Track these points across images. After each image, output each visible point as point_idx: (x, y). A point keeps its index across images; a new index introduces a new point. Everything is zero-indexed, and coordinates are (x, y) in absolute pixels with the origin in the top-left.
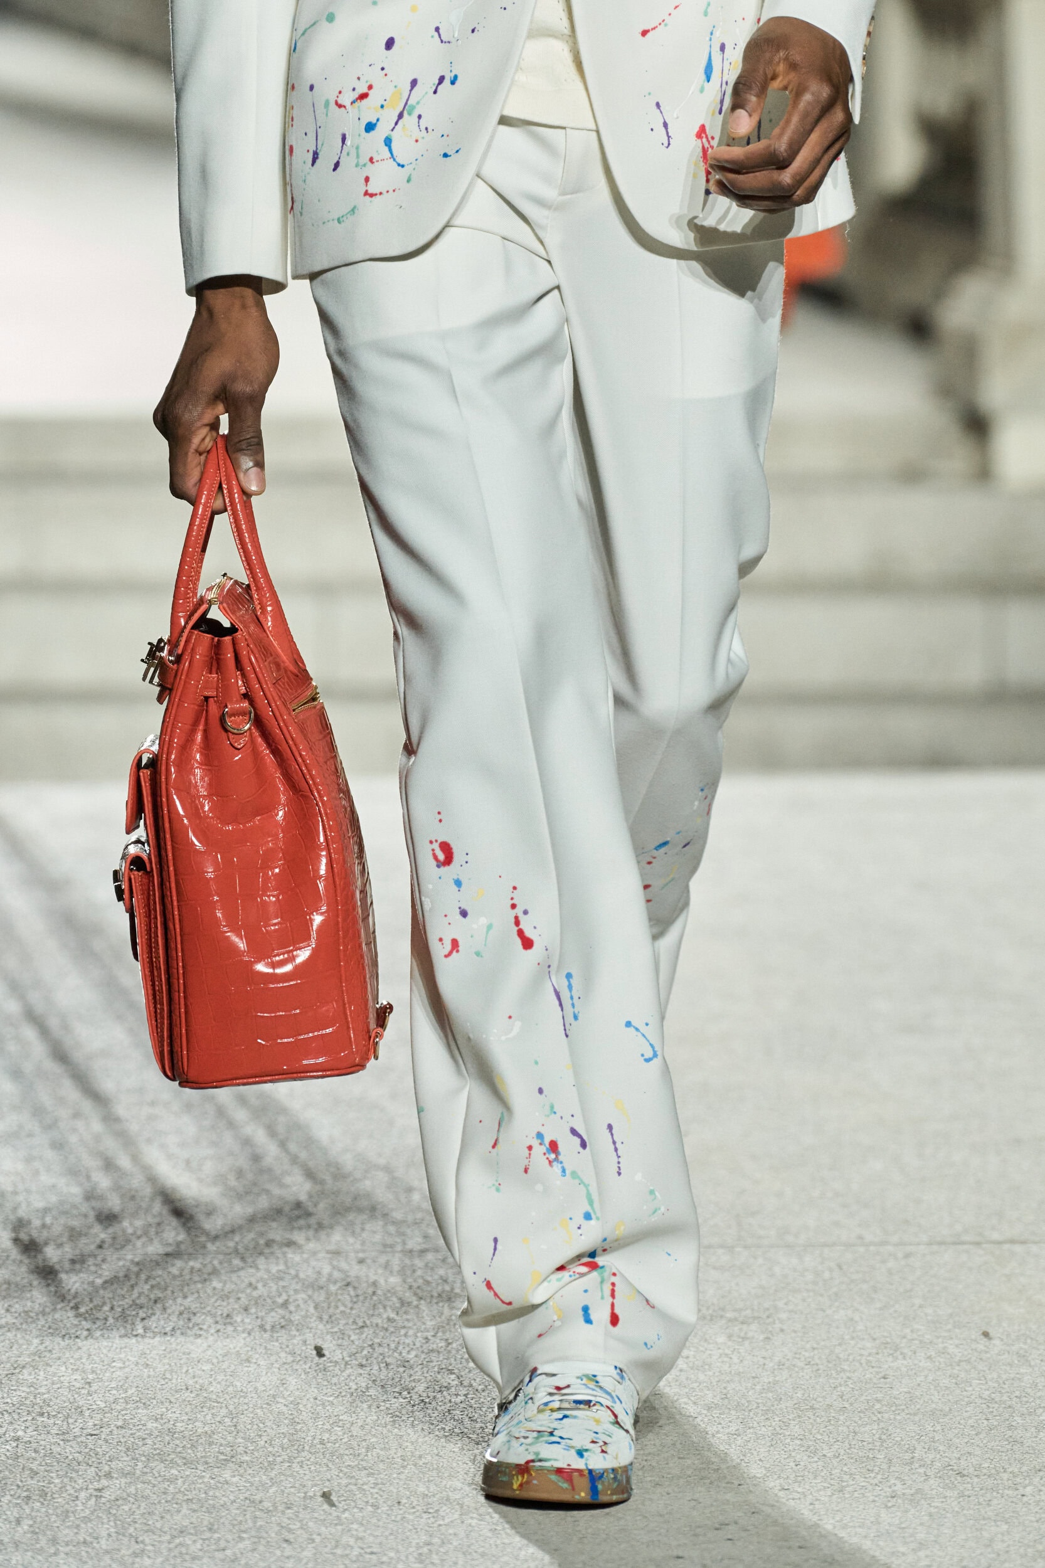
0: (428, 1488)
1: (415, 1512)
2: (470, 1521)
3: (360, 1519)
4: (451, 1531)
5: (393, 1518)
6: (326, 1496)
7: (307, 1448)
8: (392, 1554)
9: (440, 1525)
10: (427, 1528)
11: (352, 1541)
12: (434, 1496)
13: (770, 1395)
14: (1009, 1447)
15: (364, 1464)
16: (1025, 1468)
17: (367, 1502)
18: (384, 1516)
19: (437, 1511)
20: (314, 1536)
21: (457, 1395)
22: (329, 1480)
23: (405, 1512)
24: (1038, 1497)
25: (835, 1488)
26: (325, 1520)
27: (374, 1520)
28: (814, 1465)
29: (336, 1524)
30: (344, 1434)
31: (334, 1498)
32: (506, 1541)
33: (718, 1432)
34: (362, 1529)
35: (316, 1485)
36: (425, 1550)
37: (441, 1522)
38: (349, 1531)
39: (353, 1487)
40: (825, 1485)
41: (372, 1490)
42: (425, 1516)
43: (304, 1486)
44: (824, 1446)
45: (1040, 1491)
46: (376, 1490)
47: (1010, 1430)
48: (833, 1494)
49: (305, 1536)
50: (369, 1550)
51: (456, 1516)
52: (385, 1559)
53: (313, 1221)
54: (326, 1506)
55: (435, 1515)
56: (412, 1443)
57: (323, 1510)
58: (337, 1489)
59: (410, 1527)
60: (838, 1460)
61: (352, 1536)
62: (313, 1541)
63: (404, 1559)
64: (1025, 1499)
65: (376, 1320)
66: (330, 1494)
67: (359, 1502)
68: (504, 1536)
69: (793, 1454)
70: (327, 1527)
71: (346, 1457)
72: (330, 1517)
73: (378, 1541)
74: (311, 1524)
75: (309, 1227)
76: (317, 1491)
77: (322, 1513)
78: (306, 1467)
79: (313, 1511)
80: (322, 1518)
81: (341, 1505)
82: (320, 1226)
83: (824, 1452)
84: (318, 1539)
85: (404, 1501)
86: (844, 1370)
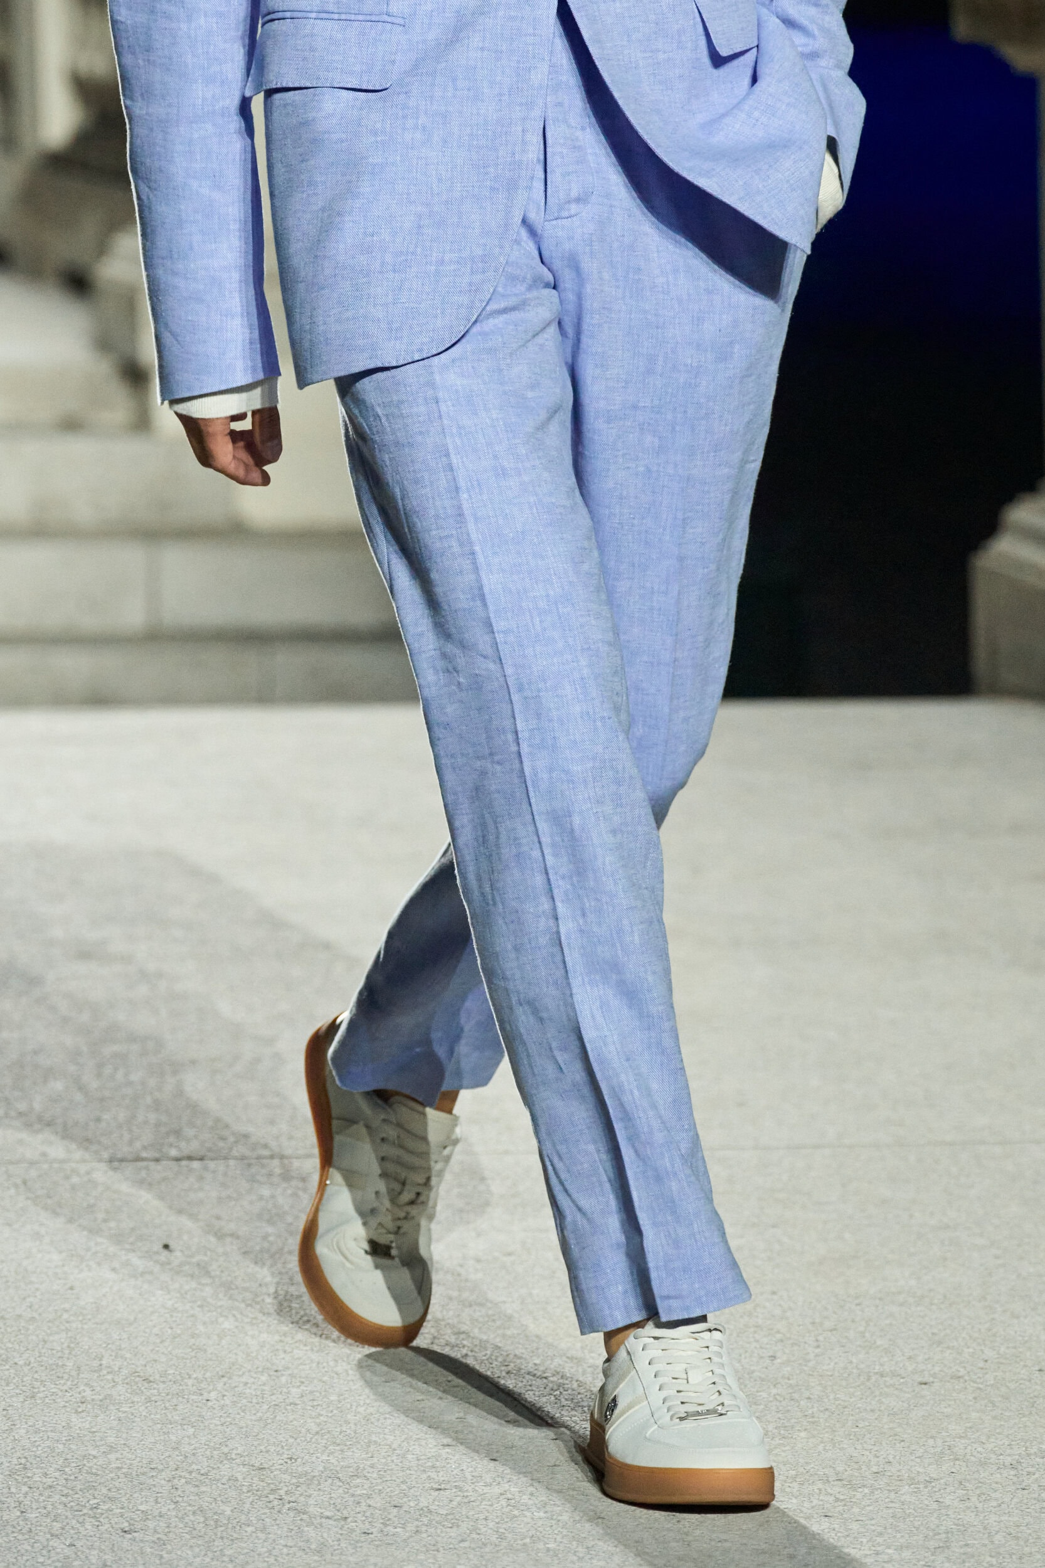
14: (193, 1354)
16: (208, 1375)
28: (6, 1373)
40: (18, 1391)
45: (224, 1396)
47: (193, 1338)
48: (25, 1400)
60: (29, 1367)
64: (210, 1404)
83: (16, 1360)
86: (31, 1282)
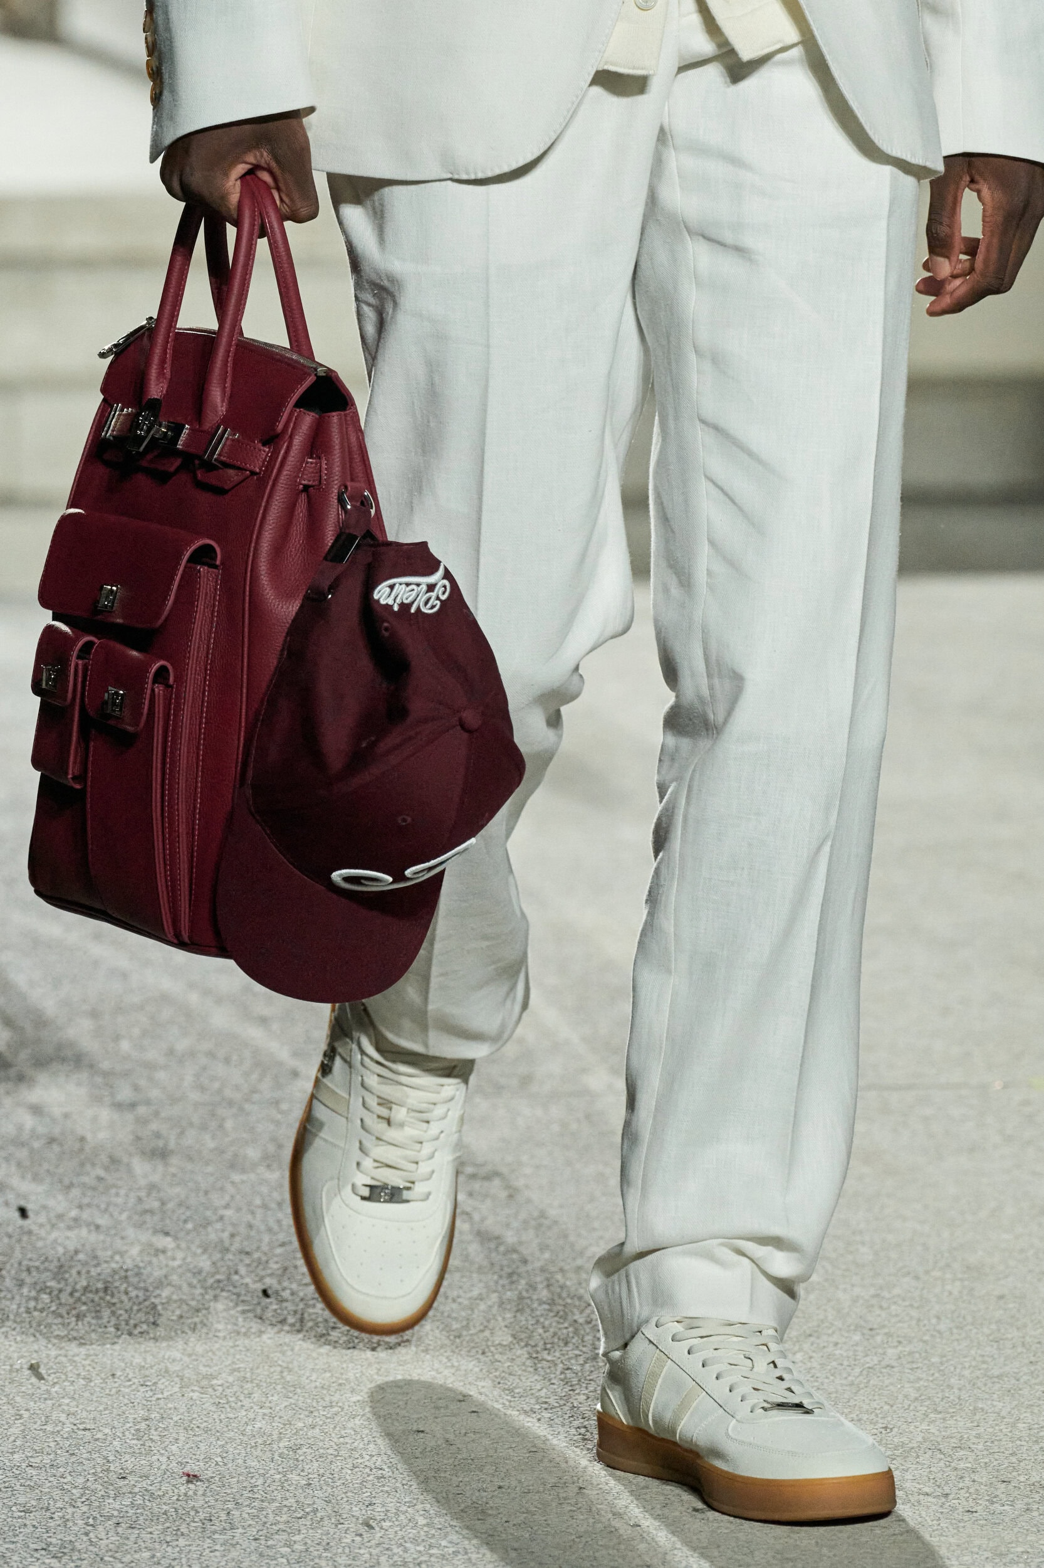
0: (145, 1359)
1: (130, 1386)
2: (191, 1394)
3: (72, 1393)
4: (170, 1405)
5: (107, 1391)
6: (34, 1368)
7: (12, 1317)
8: (107, 1431)
9: (158, 1399)
10: (145, 1402)
11: (63, 1417)
12: (151, 1367)
13: (515, 1256)
15: (74, 1334)
17: (79, 1375)
18: (98, 1389)
19: (155, 1383)
20: (22, 1412)
21: (174, 1259)
22: (36, 1351)
23: (120, 1385)
24: (809, 1365)
25: (587, 1356)
26: (33, 1394)
27: (87, 1394)
29: (46, 1399)
30: (52, 1302)
31: (42, 1371)
32: (231, 1415)
33: (459, 1297)
34: (75, 1403)
35: (22, 1357)
36: (143, 1426)
37: (160, 1396)
38: (60, 1405)
39: (64, 1359)
41: (84, 1362)
42: (142, 1389)
43: (10, 1358)
44: (575, 1311)
46: (87, 1362)
49: (12, 1412)
50: (81, 1427)
51: (176, 1389)
52: (99, 1435)
53: (12, 1072)
54: (34, 1380)
55: (154, 1388)
56: (126, 1311)
57: (31, 1384)
58: (45, 1361)
59: (126, 1401)
61: (63, 1411)
62: (21, 1416)
63: (121, 1435)
65: (85, 1179)
66: (39, 1367)
67: (70, 1375)
68: (229, 1410)
69: (542, 1320)
70: (35, 1402)
71: (54, 1327)
72: (38, 1391)
73: (92, 1416)
74: (18, 1399)
75: (8, 1079)
76: (24, 1363)
77: (30, 1387)
78: (11, 1338)
79: (21, 1384)
80: (30, 1392)
81: (50, 1378)
82: (21, 1078)
84: (26, 1415)
85: (119, 1373)
